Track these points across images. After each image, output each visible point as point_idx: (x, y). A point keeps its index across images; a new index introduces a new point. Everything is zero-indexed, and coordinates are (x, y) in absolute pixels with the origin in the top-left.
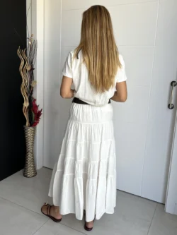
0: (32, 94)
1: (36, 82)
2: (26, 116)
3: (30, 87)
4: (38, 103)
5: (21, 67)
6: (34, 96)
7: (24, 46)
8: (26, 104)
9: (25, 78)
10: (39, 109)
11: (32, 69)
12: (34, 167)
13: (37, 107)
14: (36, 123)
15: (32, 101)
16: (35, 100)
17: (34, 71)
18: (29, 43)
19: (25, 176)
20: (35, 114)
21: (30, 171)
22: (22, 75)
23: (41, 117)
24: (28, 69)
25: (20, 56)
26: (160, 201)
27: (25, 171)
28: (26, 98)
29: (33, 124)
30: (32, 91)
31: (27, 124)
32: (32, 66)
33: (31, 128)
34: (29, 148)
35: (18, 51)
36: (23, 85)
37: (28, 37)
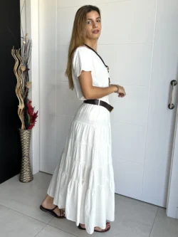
0: (27, 95)
1: (31, 83)
2: (21, 118)
3: (25, 88)
4: (33, 105)
5: (16, 68)
6: (29, 97)
7: (18, 46)
8: (21, 106)
9: (20, 79)
10: (35, 111)
11: (27, 70)
12: (31, 172)
13: (32, 109)
14: (32, 126)
15: (27, 103)
16: (30, 102)
17: (29, 71)
18: (23, 42)
19: (21, 180)
20: (31, 117)
21: (26, 175)
22: (17, 75)
23: (37, 119)
24: (23, 69)
25: (15, 57)
26: (161, 205)
27: (20, 176)
28: (21, 99)
29: (29, 127)
30: (27, 93)
31: (23, 126)
32: (27, 66)
33: (26, 131)
34: (25, 152)
35: (13, 50)
36: (18, 86)
37: (22, 36)
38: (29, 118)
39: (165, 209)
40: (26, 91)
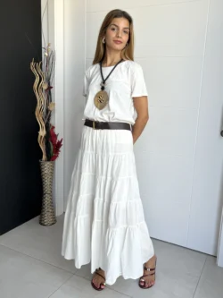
0: (49, 119)
1: (54, 104)
2: (43, 147)
3: (47, 111)
4: (57, 131)
5: (35, 85)
6: (51, 122)
7: (38, 58)
8: (42, 133)
9: (41, 99)
10: (59, 139)
11: (50, 88)
12: (53, 213)
13: (55, 136)
14: (55, 157)
15: (49, 128)
16: (54, 127)
17: (52, 90)
18: (45, 54)
19: (41, 223)
20: (54, 146)
21: (47, 218)
22: (37, 95)
23: (61, 149)
24: (45, 87)
25: (35, 72)
27: (41, 218)
28: (42, 124)
29: (51, 158)
30: (50, 116)
31: (44, 157)
32: (49, 84)
33: (48, 163)
34: (47, 189)
35: (32, 64)
36: (38, 107)
37: (43, 46)
38: (52, 147)
39: (215, 257)
40: (48, 114)
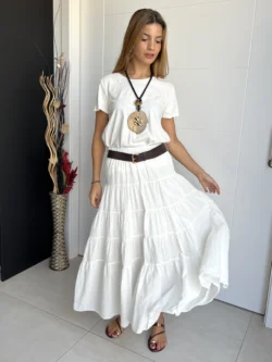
0: (61, 144)
1: (68, 126)
2: (54, 177)
3: (60, 133)
4: (70, 158)
5: (46, 104)
6: (65, 147)
7: (49, 71)
8: (53, 160)
9: (52, 120)
10: (73, 167)
11: (62, 106)
12: (66, 255)
13: (69, 164)
14: (69, 189)
15: (61, 154)
16: (67, 154)
17: (65, 109)
18: (57, 66)
19: (52, 267)
20: (67, 176)
21: (59, 261)
22: (47, 114)
23: (76, 180)
24: (57, 105)
25: (44, 86)
26: (257, 310)
27: (51, 261)
28: (53, 150)
29: (64, 190)
30: (63, 140)
31: (55, 189)
32: (62, 101)
33: (60, 196)
34: (58, 227)
35: (42, 77)
36: (49, 130)
37: (55, 56)
38: (65, 178)
39: (263, 315)
40: (61, 138)
